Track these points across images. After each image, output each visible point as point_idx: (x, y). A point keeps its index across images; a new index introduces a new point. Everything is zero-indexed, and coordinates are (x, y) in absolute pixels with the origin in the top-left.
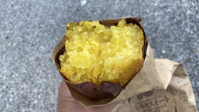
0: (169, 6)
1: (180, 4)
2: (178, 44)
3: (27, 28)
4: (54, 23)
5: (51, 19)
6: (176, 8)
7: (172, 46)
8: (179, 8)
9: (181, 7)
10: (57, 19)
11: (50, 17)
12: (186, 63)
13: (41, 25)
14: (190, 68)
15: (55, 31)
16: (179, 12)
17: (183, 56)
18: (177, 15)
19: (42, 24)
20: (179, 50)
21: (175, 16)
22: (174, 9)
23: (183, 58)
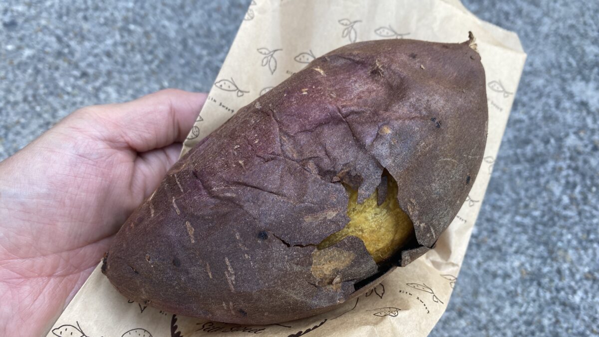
0: (524, 105)
1: (553, 109)
2: (518, 219)
3: (85, 18)
4: (172, 34)
5: (170, 19)
6: (540, 115)
7: (501, 221)
8: (549, 118)
9: (556, 120)
10: (185, 25)
11: (169, 12)
12: (528, 284)
13: (132, 27)
14: (534, 301)
15: (168, 56)
16: (544, 130)
17: (523, 258)
18: (536, 136)
19: (135, 22)
20: (517, 237)
21: (531, 137)
22: (536, 117)
23: (522, 265)
